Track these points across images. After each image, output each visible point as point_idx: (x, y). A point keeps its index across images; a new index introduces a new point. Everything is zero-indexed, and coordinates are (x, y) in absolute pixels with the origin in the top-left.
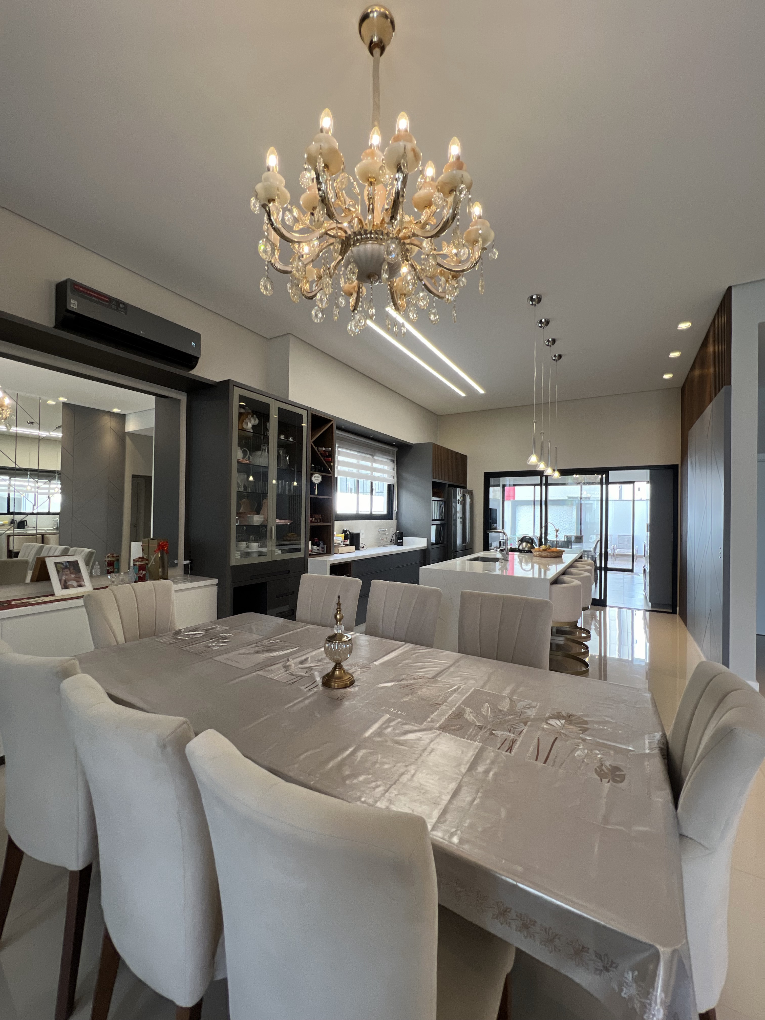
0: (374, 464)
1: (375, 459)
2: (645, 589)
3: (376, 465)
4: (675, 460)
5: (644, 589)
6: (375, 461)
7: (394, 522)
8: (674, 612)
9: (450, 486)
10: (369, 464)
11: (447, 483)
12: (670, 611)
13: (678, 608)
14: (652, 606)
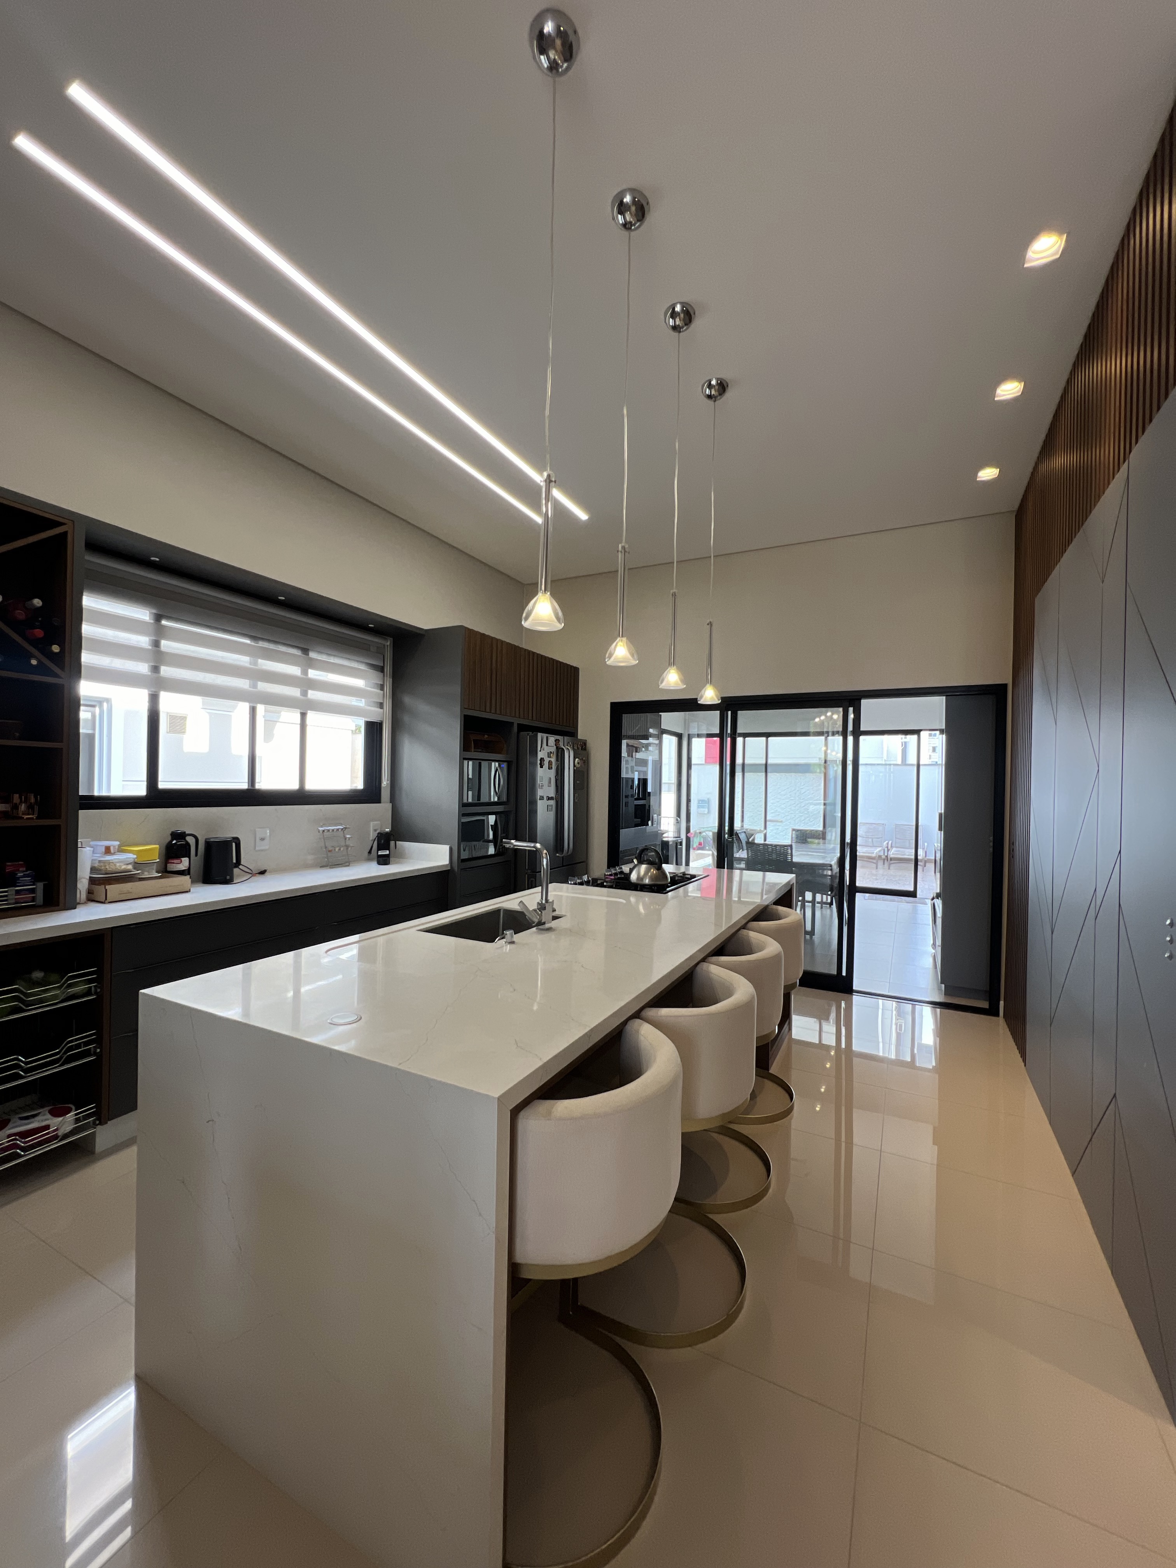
0: (310, 671)
1: (311, 659)
2: (934, 944)
3: (313, 674)
4: (1001, 675)
5: (932, 942)
6: (312, 664)
7: (384, 809)
8: (992, 1011)
9: (522, 728)
10: (294, 670)
11: (516, 721)
12: (985, 1005)
13: (1002, 1003)
14: (947, 993)
